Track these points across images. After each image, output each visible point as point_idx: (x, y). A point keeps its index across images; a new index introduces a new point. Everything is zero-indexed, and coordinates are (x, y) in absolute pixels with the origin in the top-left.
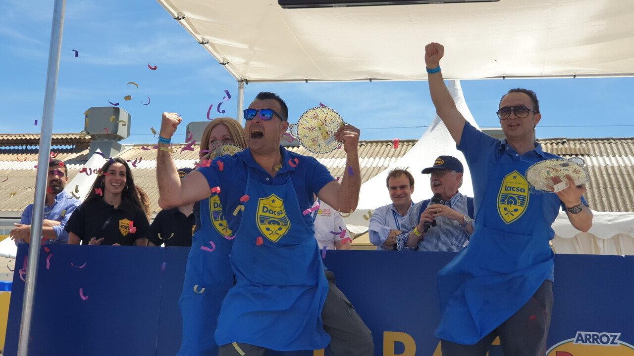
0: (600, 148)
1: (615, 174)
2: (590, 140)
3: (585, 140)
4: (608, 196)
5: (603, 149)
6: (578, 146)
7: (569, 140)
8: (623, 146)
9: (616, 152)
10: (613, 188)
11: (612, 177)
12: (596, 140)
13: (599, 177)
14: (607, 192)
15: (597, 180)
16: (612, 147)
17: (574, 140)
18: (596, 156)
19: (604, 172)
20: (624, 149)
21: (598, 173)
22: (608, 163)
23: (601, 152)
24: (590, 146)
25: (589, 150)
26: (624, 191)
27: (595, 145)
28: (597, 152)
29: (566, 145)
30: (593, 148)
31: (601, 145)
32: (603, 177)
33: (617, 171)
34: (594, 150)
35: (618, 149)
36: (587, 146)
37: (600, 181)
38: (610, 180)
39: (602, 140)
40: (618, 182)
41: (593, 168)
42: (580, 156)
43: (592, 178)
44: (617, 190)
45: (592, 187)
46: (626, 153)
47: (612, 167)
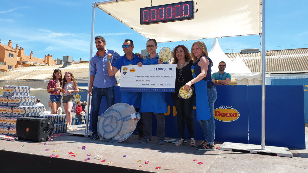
0: (278, 53)
1: (281, 60)
3: (274, 51)
4: (278, 66)
5: (279, 53)
6: (271, 53)
7: (269, 51)
8: (285, 52)
9: (282, 54)
10: (280, 64)
11: (280, 61)
12: (277, 51)
13: (277, 61)
15: (276, 62)
16: (281, 52)
17: (270, 51)
19: (278, 60)
20: (285, 53)
21: (276, 60)
23: (278, 54)
24: (275, 52)
25: (274, 54)
26: (283, 65)
27: (277, 52)
28: (277, 54)
29: (268, 53)
30: (276, 53)
31: (278, 52)
32: (278, 61)
33: (282, 59)
34: (276, 54)
35: (283, 53)
36: (274, 53)
37: (277, 62)
38: (280, 62)
39: (279, 50)
40: (282, 62)
41: (275, 58)
42: (272, 56)
43: (275, 62)
44: (281, 65)
45: (274, 64)
46: (285, 54)
47: (281, 58)
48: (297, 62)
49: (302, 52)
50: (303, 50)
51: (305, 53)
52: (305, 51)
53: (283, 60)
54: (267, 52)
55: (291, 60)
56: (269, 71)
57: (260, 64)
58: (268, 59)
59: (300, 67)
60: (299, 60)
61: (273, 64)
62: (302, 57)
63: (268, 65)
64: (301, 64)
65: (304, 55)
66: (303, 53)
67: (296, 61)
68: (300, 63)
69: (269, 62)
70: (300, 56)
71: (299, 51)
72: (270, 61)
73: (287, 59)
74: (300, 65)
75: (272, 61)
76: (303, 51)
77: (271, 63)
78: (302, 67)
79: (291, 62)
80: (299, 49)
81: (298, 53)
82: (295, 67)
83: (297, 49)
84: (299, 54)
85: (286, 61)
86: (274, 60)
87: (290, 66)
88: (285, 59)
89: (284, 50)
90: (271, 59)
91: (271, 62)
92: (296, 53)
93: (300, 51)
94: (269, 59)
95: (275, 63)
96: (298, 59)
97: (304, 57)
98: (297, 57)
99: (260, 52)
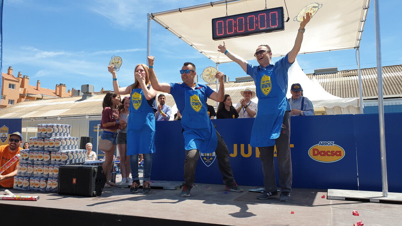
1: (367, 82)
5: (363, 73)
6: (354, 72)
7: (350, 70)
8: (371, 71)
10: (366, 87)
16: (366, 72)
17: (352, 70)
19: (363, 81)
20: (371, 72)
25: (357, 74)
26: (371, 88)
29: (349, 72)
31: (363, 71)
32: (363, 83)
33: (368, 81)
35: (369, 72)
38: (365, 84)
40: (368, 84)
42: (354, 76)
44: (368, 88)
47: (367, 79)
48: (388, 84)
49: (393, 71)
50: (394, 67)
51: (397, 72)
52: (397, 69)
53: (370, 82)
54: (348, 72)
56: (352, 96)
57: (340, 87)
58: (349, 81)
59: (392, 89)
60: (391, 81)
61: (357, 87)
62: (394, 77)
63: (350, 88)
64: (394, 86)
65: (396, 74)
66: (395, 72)
67: (387, 82)
68: (392, 85)
69: (351, 85)
70: (391, 75)
71: (389, 69)
72: (353, 83)
74: (393, 88)
75: (355, 83)
76: (394, 69)
77: (354, 86)
78: (396, 90)
80: (389, 66)
81: (388, 72)
82: (386, 90)
83: (386, 67)
84: (390, 73)
85: (373, 83)
88: (372, 80)
89: (369, 69)
90: (354, 80)
91: (354, 85)
92: (385, 72)
93: (391, 69)
94: (352, 81)
96: (389, 80)
97: (397, 77)
98: (387, 77)
99: (338, 71)
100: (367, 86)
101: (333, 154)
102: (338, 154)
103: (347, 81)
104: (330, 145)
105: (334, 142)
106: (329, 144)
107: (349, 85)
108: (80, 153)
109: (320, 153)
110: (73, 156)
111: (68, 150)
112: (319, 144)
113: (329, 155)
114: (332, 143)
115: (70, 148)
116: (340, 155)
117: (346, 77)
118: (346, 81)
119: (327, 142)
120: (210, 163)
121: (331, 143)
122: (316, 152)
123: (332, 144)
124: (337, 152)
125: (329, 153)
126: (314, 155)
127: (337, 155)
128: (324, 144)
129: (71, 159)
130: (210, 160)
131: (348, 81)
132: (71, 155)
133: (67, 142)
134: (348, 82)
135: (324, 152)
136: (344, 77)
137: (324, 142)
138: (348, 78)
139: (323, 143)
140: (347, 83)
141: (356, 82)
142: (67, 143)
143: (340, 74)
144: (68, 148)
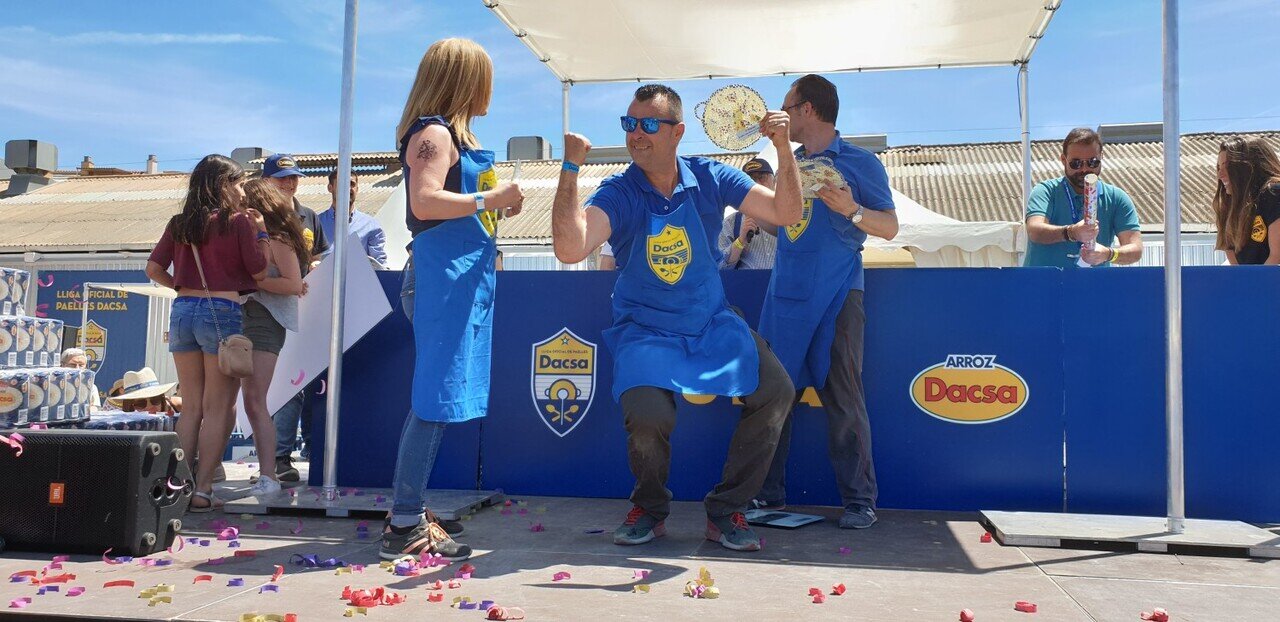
0: (957, 155)
1: (973, 183)
2: (946, 146)
3: (941, 147)
4: (965, 208)
5: (960, 156)
6: (933, 153)
7: (923, 147)
8: (981, 152)
9: (974, 158)
10: (971, 199)
11: (970, 187)
12: (953, 146)
13: (956, 188)
14: (964, 203)
15: (954, 191)
16: (969, 154)
17: (928, 147)
18: (952, 164)
19: (962, 182)
20: (982, 155)
21: (955, 183)
22: (966, 170)
23: (958, 159)
24: (946, 153)
25: (945, 157)
26: (983, 202)
27: (952, 152)
28: (954, 160)
29: (920, 153)
30: (950, 154)
31: (958, 152)
32: (960, 188)
33: (976, 181)
34: (951, 157)
35: (976, 155)
36: (943, 154)
37: (958, 192)
38: (969, 190)
39: (959, 146)
40: (976, 192)
41: (950, 177)
42: (935, 165)
43: (949, 189)
44: (975, 201)
45: (948, 199)
46: (985, 160)
47: (971, 176)
53: (981, 183)
54: (916, 151)
55: (1007, 185)
61: (944, 197)
72: (934, 185)
73: (994, 181)
75: (937, 184)
77: (936, 195)
79: (1010, 192)
85: (990, 189)
86: (948, 184)
87: (1008, 205)
88: (987, 180)
89: (977, 145)
90: (936, 178)
91: (935, 191)
93: (1036, 149)
94: (928, 177)
95: (951, 196)
99: (889, 148)
100: (974, 196)
101: (992, 395)
102: (1007, 395)
103: (915, 178)
104: (983, 368)
105: (994, 357)
106: (978, 362)
107: (920, 191)
108: (72, 381)
109: (947, 392)
110: (46, 392)
111: (23, 371)
112: (946, 363)
113: (977, 400)
114: (990, 359)
115: (29, 362)
116: (1013, 400)
117: (912, 165)
118: (911, 179)
119: (973, 358)
120: (568, 425)
121: (986, 361)
122: (936, 390)
123: (991, 363)
124: (1003, 389)
125: (978, 394)
126: (929, 397)
127: (1004, 401)
128: (964, 364)
129: (33, 404)
130: (570, 415)
131: (918, 180)
132: (36, 388)
133: (14, 337)
134: (919, 183)
135: (961, 388)
136: (906, 165)
137: (964, 356)
138: (917, 170)
139: (958, 358)
140: (916, 185)
141: (941, 184)
142: (14, 341)
143: (893, 157)
144: (21, 361)
